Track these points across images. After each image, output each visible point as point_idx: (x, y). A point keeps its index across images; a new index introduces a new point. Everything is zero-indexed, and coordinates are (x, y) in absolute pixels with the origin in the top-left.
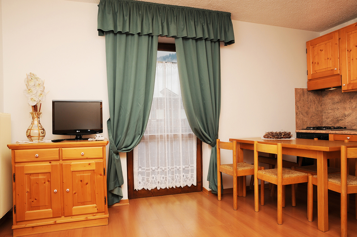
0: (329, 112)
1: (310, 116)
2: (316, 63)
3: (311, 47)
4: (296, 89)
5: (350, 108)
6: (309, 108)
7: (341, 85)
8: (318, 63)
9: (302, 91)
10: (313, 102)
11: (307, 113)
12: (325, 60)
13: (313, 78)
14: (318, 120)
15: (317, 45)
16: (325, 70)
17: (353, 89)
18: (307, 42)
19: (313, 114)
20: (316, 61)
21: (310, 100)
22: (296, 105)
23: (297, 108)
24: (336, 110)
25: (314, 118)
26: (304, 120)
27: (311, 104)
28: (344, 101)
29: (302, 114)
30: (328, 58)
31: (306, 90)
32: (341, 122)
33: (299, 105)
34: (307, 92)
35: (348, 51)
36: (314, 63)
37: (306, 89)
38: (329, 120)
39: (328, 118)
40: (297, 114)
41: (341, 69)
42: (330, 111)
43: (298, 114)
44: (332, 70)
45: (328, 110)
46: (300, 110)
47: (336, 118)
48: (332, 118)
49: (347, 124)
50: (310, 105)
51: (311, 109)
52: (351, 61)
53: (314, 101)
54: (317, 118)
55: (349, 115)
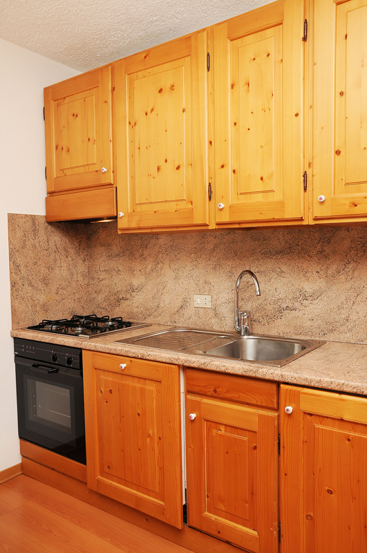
0: (101, 277)
1: (54, 288)
2: (65, 149)
3: (53, 104)
4: (12, 218)
5: (142, 271)
6: (50, 268)
7: (115, 214)
8: (68, 151)
9: (30, 223)
10: (63, 252)
11: (46, 281)
12: (83, 142)
13: (57, 190)
14: (77, 296)
15: (67, 100)
16: (82, 170)
17: (140, 229)
18: (45, 89)
19: (64, 284)
20: (64, 144)
21: (54, 248)
22: (10, 260)
23: (15, 268)
24: (115, 274)
25: (65, 292)
26: (36, 302)
27: (57, 257)
28: (131, 253)
29: (30, 284)
30: (89, 139)
31: (43, 220)
32: (124, 304)
33: (20, 260)
34: (46, 224)
35: (130, 123)
36: (60, 148)
37: (41, 217)
38: (100, 298)
39: (99, 292)
40: (13, 285)
41: (115, 170)
42: (103, 276)
43: (17, 286)
44: (97, 171)
45: (100, 273)
46: (26, 275)
47: (116, 294)
48: (106, 294)
49: (136, 310)
50: (55, 261)
51: (57, 271)
52: (137, 150)
53: (66, 250)
54: (74, 293)
55: (140, 289)
